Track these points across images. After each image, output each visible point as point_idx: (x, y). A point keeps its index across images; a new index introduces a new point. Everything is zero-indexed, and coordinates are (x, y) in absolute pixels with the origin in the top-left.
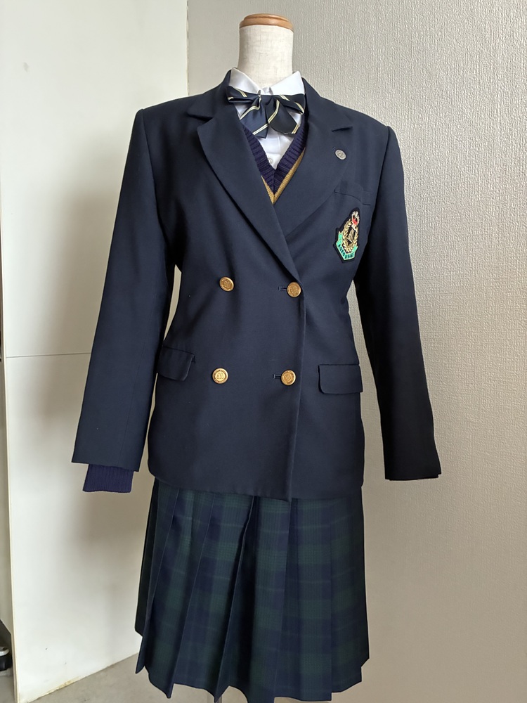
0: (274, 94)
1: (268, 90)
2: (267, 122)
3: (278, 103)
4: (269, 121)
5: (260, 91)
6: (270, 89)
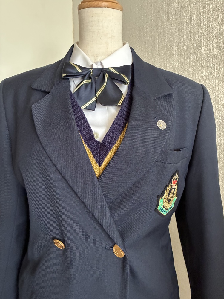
0: (105, 67)
1: (99, 64)
2: (96, 96)
3: (107, 76)
4: (98, 94)
5: (92, 65)
6: (101, 63)
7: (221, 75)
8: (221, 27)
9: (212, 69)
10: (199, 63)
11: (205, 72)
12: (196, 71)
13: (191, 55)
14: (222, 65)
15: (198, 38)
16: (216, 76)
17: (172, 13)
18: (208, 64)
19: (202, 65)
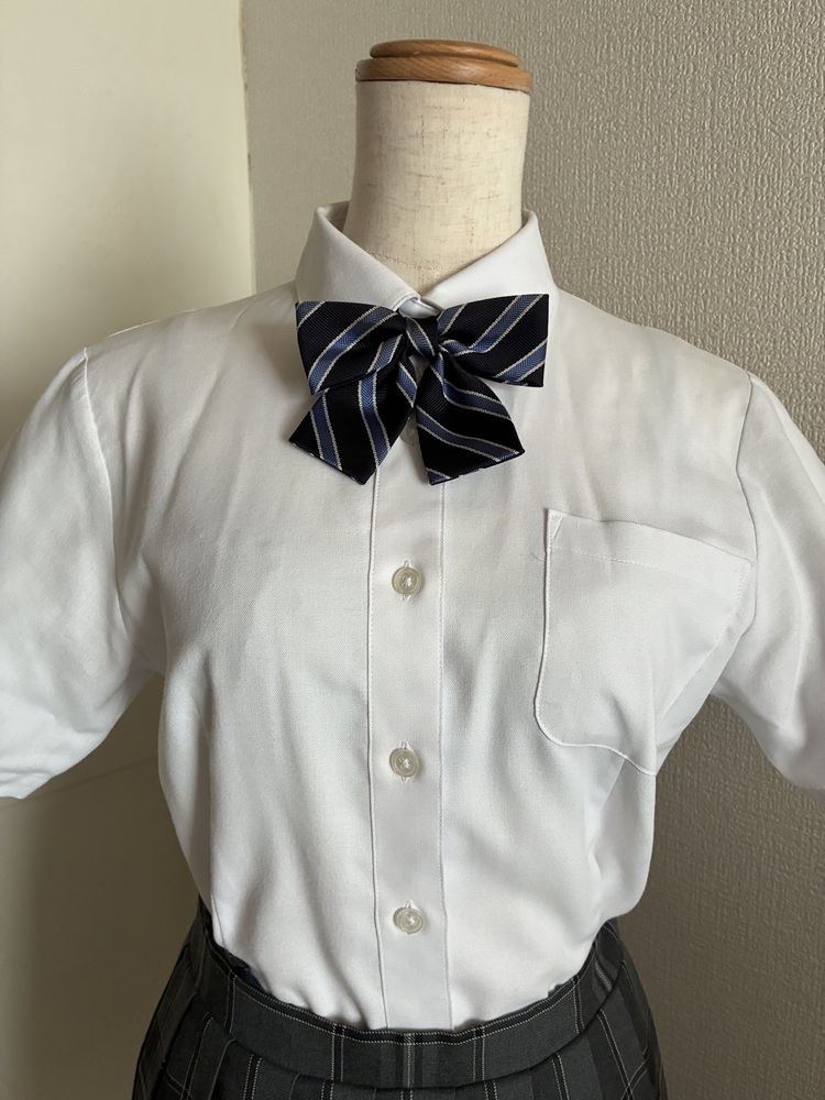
7: (659, 85)
9: (630, 63)
10: (590, 44)
11: (608, 76)
12: (577, 75)
13: (561, 17)
14: (663, 46)
16: (644, 89)
18: (618, 46)
19: (597, 50)
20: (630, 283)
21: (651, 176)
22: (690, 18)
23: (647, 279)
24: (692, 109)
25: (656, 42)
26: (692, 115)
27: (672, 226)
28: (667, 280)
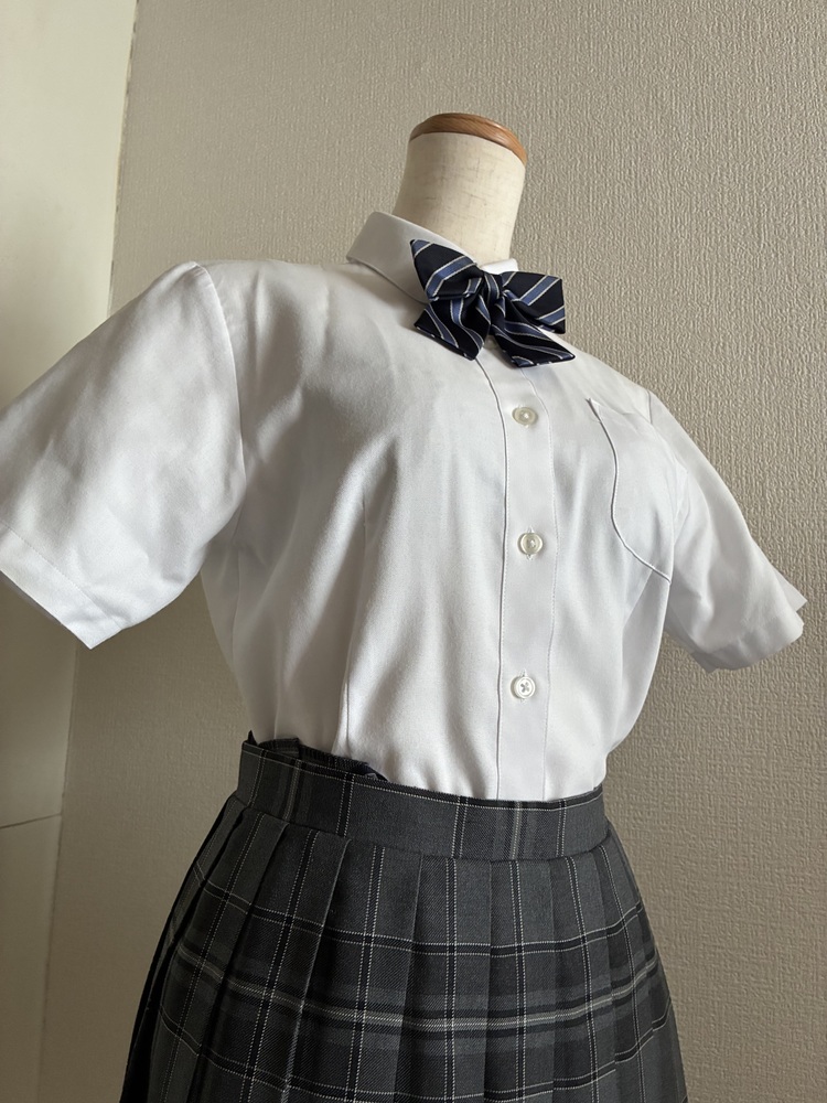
8: (773, 256)
13: (674, 315)
14: (778, 352)
15: (696, 272)
16: (761, 380)
17: (605, 193)
18: (734, 346)
19: (712, 345)
20: (757, 525)
21: (772, 444)
22: (802, 335)
23: (773, 523)
24: (809, 400)
25: (771, 350)
26: (809, 404)
27: (796, 484)
28: (795, 526)
